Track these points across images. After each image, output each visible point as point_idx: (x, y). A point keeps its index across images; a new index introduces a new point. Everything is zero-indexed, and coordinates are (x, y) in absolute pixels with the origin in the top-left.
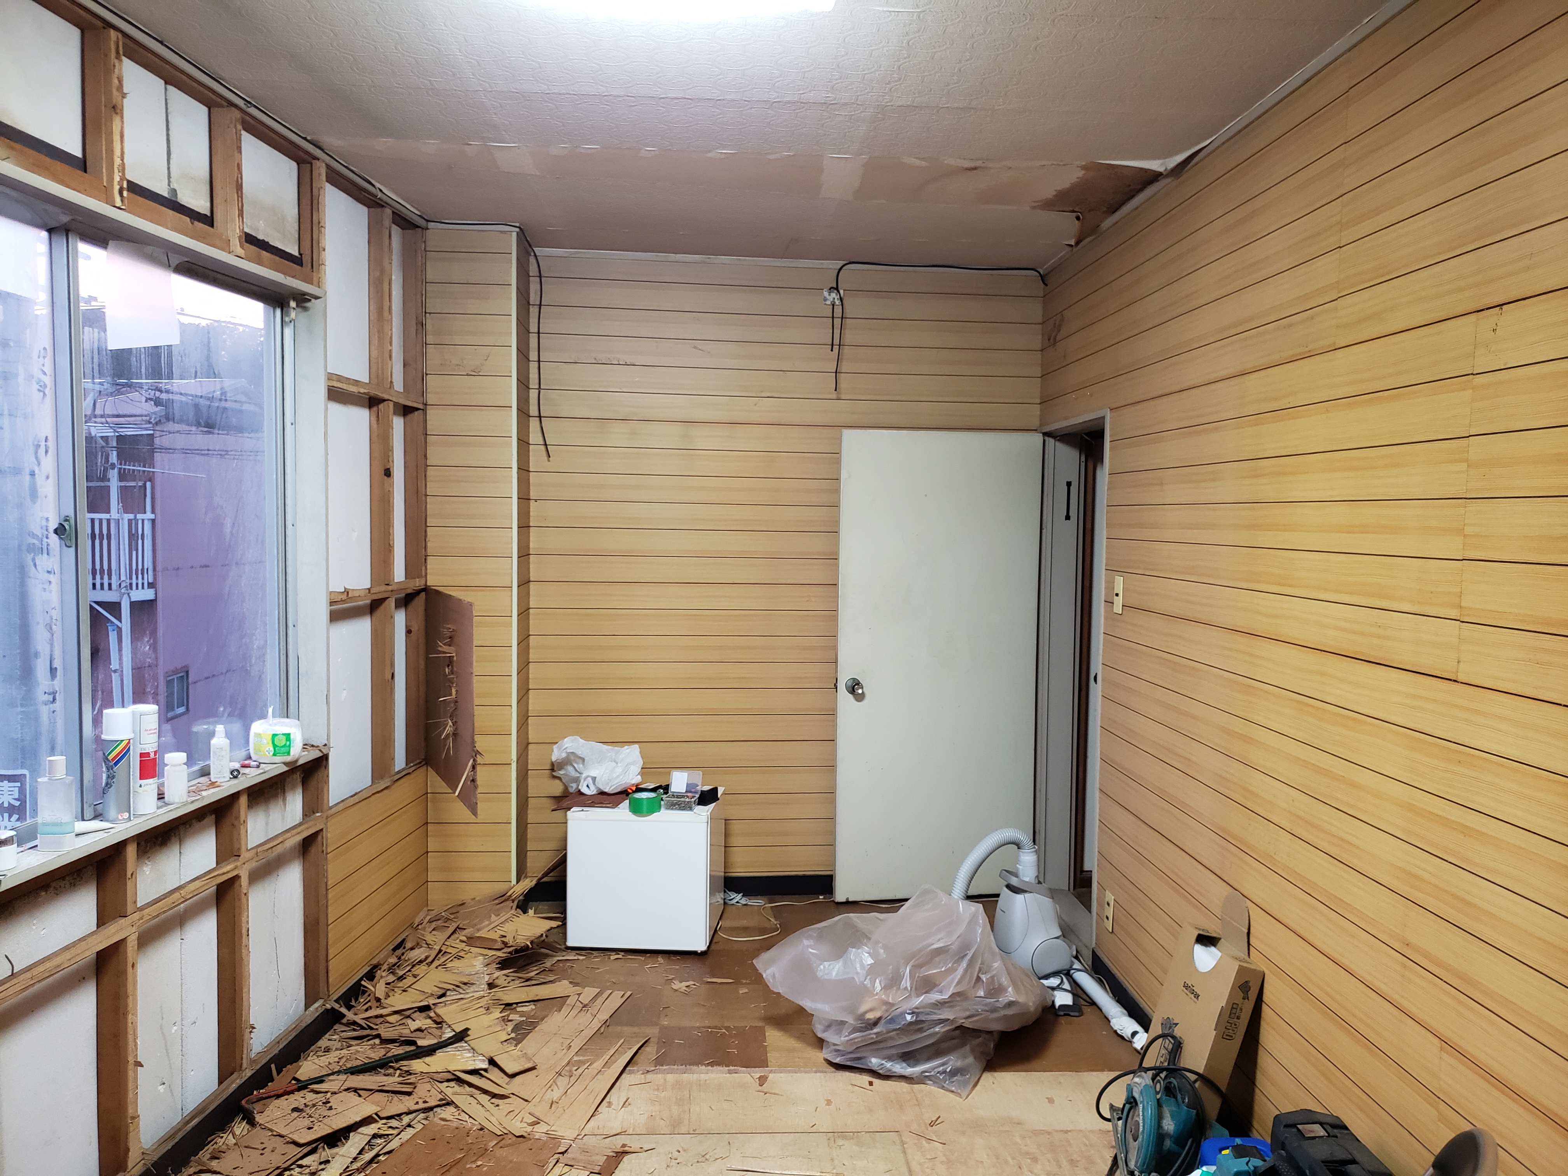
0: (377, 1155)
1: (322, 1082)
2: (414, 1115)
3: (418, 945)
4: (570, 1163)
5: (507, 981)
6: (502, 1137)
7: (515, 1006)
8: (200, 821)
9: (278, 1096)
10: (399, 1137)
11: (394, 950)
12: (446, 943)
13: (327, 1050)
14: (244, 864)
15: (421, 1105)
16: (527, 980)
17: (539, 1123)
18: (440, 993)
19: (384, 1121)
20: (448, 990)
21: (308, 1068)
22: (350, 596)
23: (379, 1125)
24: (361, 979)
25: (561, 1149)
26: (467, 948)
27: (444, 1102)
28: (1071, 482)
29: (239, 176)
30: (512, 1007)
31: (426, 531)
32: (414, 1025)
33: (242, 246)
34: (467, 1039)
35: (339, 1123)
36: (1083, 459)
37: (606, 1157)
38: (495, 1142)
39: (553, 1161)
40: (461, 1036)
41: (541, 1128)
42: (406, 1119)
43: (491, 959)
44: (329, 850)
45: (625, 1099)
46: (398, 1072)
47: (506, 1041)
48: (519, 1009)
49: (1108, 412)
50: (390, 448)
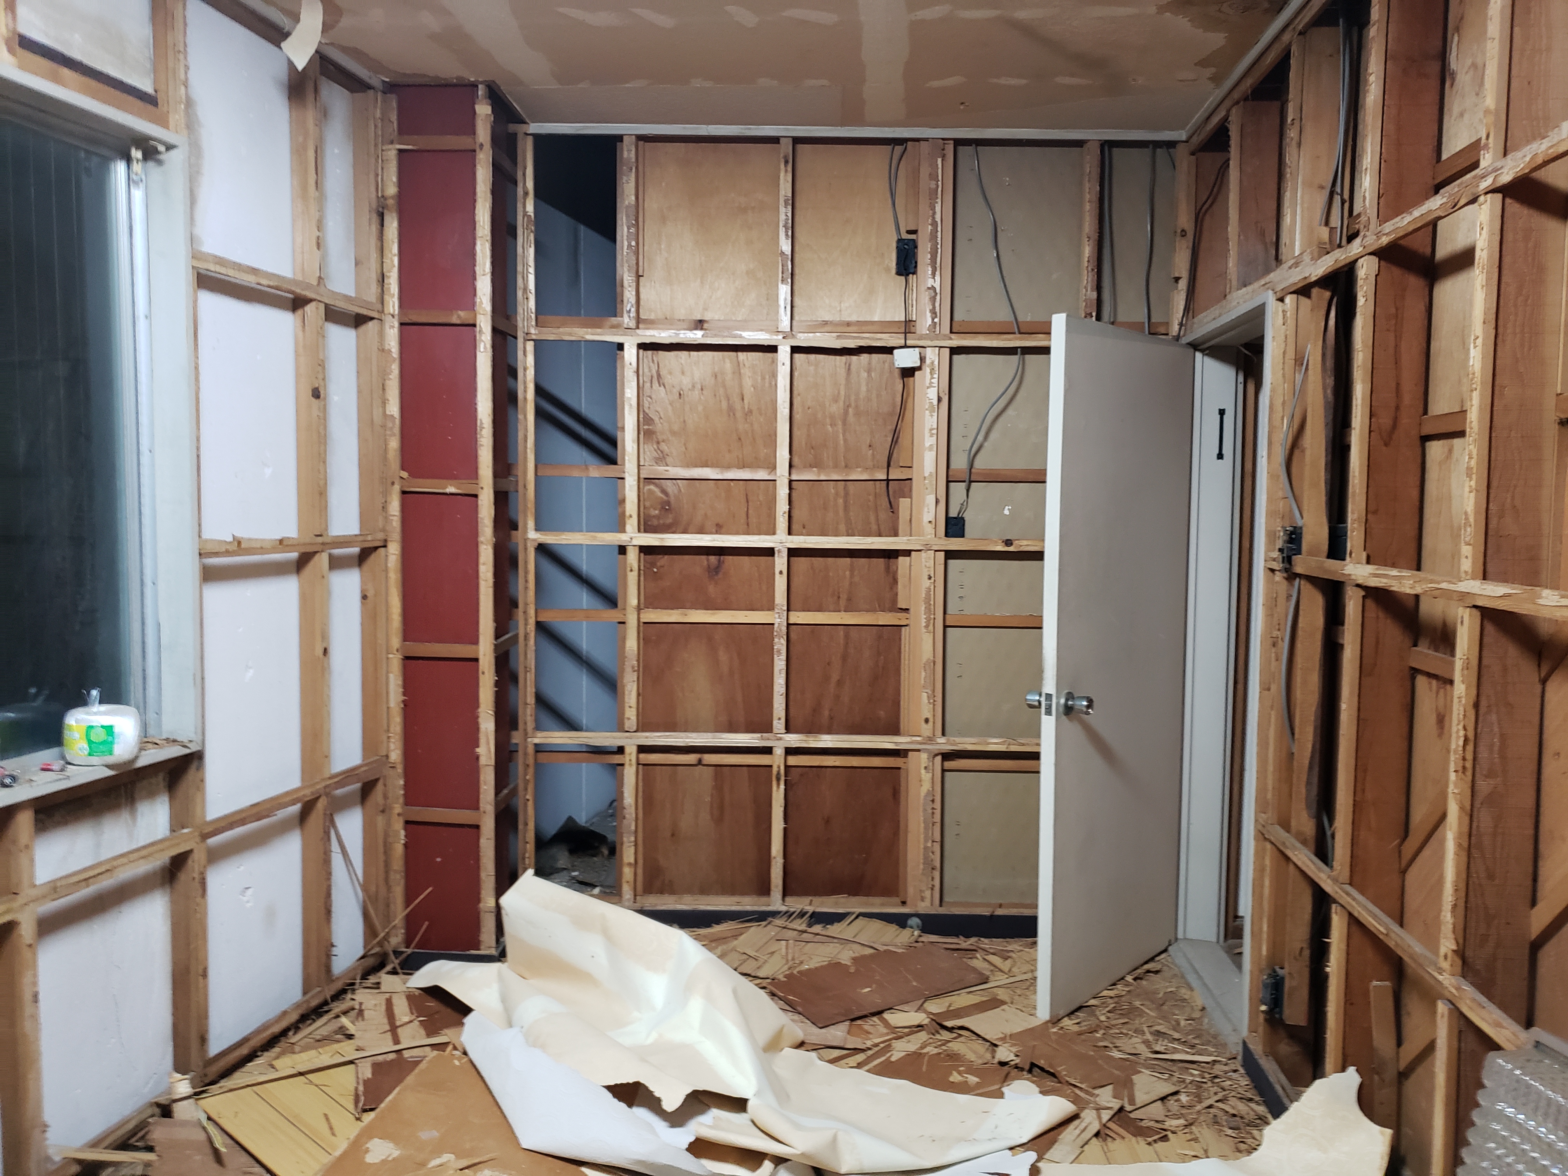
14: (27, 904)
22: (243, 546)
28: (1224, 410)
33: (11, 51)
36: (1241, 379)
49: (1270, 299)
50: (320, 363)
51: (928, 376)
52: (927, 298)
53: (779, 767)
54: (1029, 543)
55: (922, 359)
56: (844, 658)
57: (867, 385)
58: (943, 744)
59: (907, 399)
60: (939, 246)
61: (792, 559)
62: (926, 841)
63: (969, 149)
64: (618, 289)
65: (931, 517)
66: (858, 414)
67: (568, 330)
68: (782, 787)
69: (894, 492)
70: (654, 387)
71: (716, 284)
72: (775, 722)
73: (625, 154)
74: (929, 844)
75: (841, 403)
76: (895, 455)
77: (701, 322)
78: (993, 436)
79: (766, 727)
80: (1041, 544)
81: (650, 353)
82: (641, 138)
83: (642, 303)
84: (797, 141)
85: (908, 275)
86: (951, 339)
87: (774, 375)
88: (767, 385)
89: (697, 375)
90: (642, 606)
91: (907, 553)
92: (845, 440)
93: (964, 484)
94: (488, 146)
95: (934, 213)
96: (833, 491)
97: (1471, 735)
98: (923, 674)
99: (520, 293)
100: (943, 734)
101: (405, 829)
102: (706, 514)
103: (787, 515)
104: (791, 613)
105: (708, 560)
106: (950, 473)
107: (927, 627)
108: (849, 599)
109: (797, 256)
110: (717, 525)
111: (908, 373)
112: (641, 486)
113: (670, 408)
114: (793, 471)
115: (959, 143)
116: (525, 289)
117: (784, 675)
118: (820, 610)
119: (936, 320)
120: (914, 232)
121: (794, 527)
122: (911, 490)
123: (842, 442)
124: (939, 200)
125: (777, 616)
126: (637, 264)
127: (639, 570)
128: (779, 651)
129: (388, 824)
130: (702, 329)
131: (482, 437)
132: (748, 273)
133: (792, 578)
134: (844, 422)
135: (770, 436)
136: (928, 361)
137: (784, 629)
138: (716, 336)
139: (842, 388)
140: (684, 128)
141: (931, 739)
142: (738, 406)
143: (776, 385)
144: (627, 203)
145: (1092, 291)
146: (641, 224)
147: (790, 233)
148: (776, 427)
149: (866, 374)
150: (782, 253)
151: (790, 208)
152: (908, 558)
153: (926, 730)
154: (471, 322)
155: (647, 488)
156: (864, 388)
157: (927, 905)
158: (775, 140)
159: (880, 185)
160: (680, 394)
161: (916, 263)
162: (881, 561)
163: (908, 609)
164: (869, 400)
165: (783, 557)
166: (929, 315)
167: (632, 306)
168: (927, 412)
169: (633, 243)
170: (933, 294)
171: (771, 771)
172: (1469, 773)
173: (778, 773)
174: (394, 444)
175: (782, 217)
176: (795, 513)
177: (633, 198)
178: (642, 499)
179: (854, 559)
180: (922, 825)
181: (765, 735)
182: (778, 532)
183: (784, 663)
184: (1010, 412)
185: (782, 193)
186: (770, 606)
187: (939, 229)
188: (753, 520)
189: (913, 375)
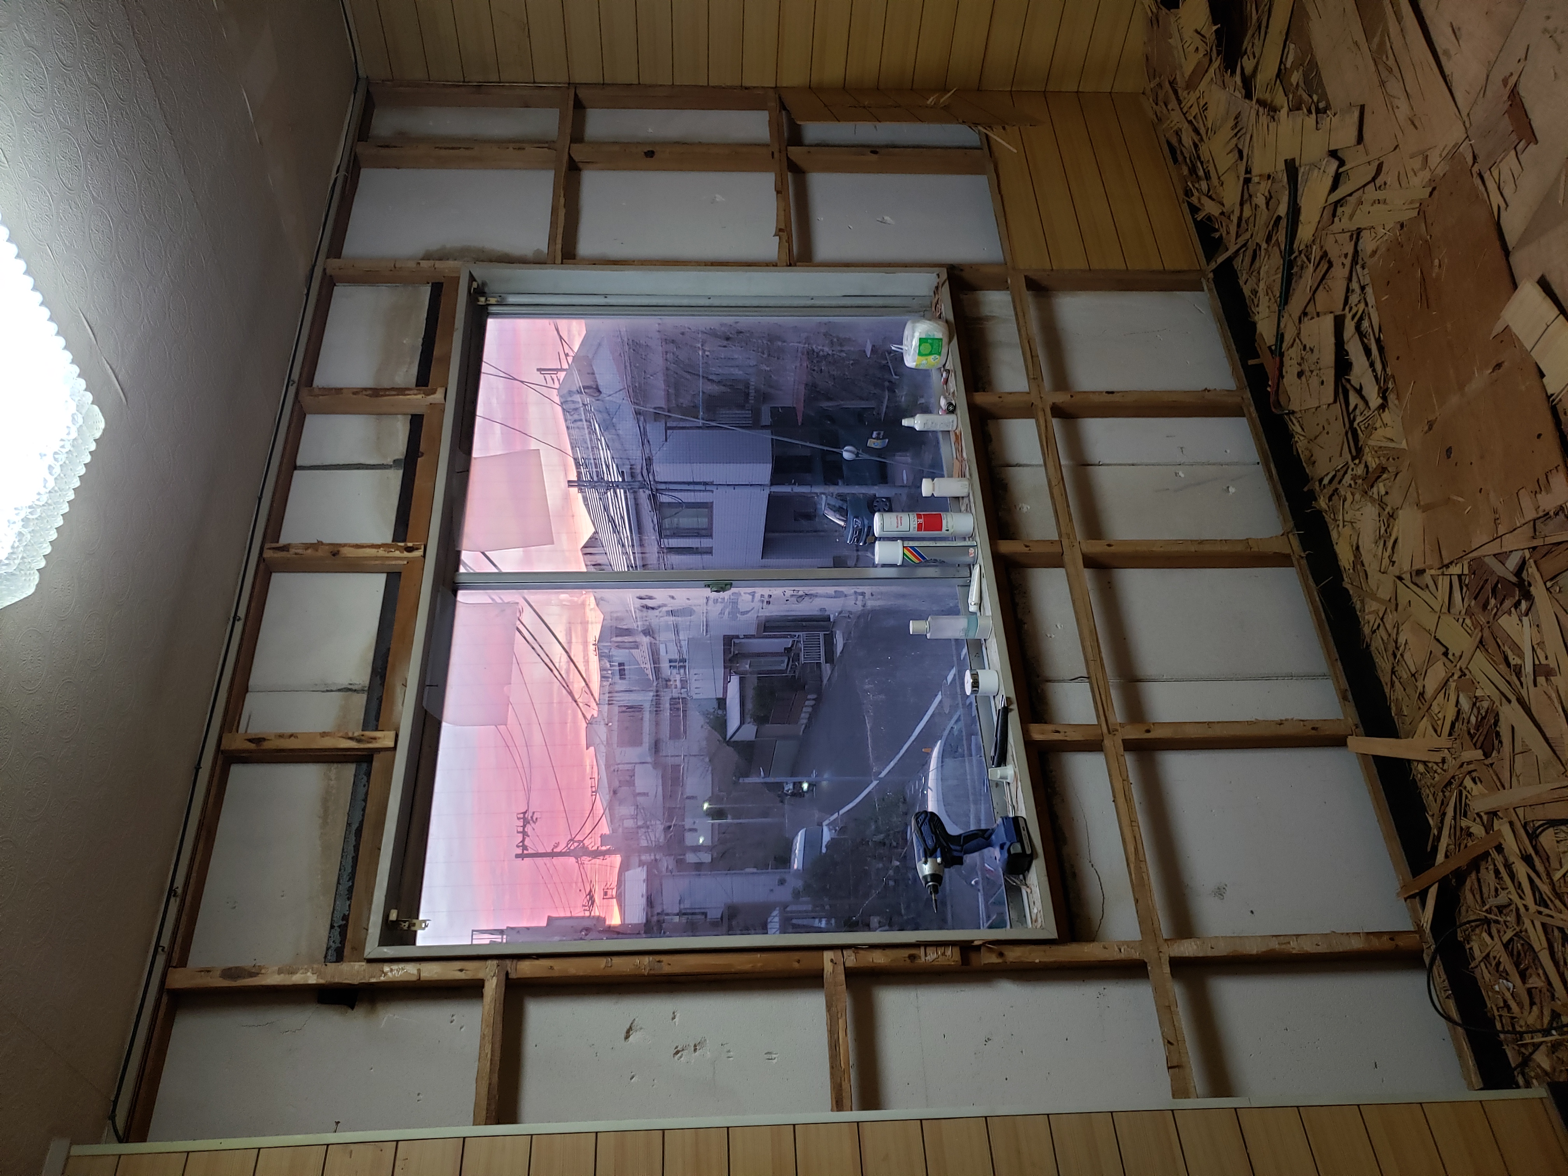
0: (1378, 341)
1: (1282, 335)
2: (1354, 274)
3: (1178, 133)
4: (1491, 164)
5: (1251, 57)
6: (1421, 212)
7: (1282, 67)
8: (991, 441)
9: (1281, 376)
10: (1370, 306)
11: (1175, 161)
12: (1185, 111)
13: (1255, 292)
14: (1041, 398)
15: (1348, 262)
16: (1259, 27)
17: (1427, 156)
18: (1237, 155)
19: (1347, 308)
20: (1236, 145)
21: (1265, 328)
22: (783, 227)
23: (1349, 316)
24: (1195, 220)
25: (1470, 160)
26: (1197, 93)
27: (1355, 237)
29: (364, 393)
30: (1283, 71)
31: (713, 87)
32: (1260, 200)
33: (434, 392)
34: (1297, 164)
35: (1328, 357)
37: (1506, 115)
38: (1423, 225)
39: (1478, 181)
40: (1291, 168)
41: (1434, 159)
42: (1355, 285)
43: (1218, 76)
44: (1048, 267)
45: (1450, 29)
46: (1303, 255)
47: (1317, 123)
48: (1288, 65)
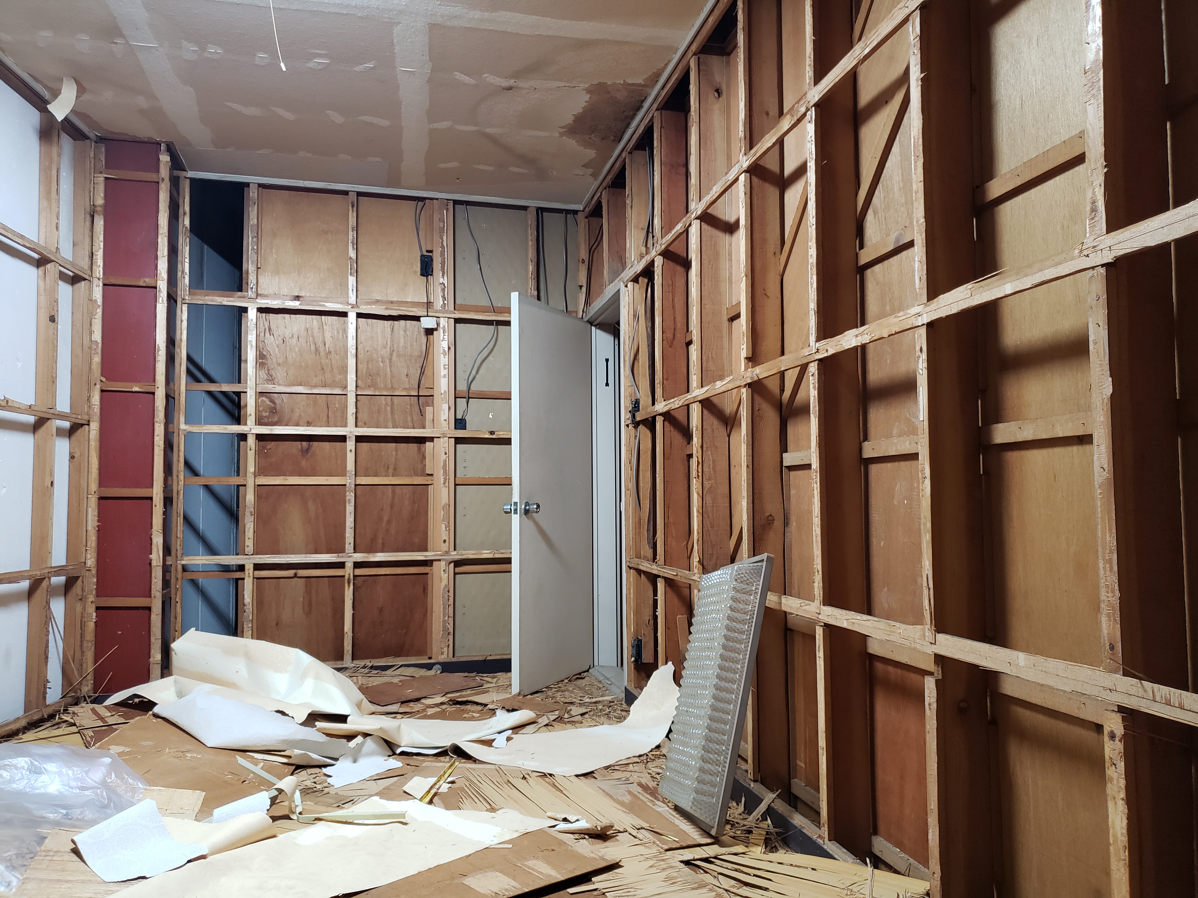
22: (9, 404)
28: (608, 359)
49: (622, 286)
50: (56, 300)
51: (442, 334)
52: (440, 290)
53: (349, 574)
54: (504, 433)
55: (438, 324)
56: (392, 507)
57: (404, 338)
58: (455, 555)
59: (429, 348)
60: (446, 260)
61: (359, 444)
62: (444, 617)
63: (463, 207)
64: (244, 276)
65: (446, 417)
66: (399, 356)
67: (210, 298)
68: (352, 587)
69: (423, 403)
70: (266, 336)
71: (308, 275)
72: (347, 546)
73: (251, 194)
74: (446, 618)
75: (389, 349)
76: (422, 381)
77: (298, 297)
78: (481, 372)
79: (341, 550)
80: (509, 433)
81: (264, 315)
82: (261, 186)
83: (259, 284)
84: (359, 194)
85: (427, 276)
86: (455, 313)
87: (345, 331)
88: (341, 336)
89: (295, 329)
90: (257, 474)
91: (431, 439)
92: (391, 371)
93: (465, 399)
94: (167, 180)
95: (443, 241)
96: (384, 402)
97: (700, 461)
98: (442, 512)
99: (179, 274)
100: (455, 550)
101: (96, 612)
102: (300, 415)
103: (354, 415)
104: (357, 478)
105: (301, 445)
106: (457, 392)
107: (444, 483)
108: (395, 469)
109: (359, 261)
110: (308, 422)
111: (429, 332)
112: (257, 398)
113: (277, 349)
114: (358, 389)
115: (456, 202)
116: (183, 272)
117: (353, 515)
118: (376, 475)
119: (445, 302)
120: (431, 251)
121: (359, 424)
122: (433, 403)
123: (389, 373)
124: (445, 234)
125: (348, 478)
126: (257, 260)
127: (255, 451)
128: (349, 500)
129: (84, 608)
130: (299, 300)
131: (159, 355)
132: (328, 269)
133: (357, 455)
134: (390, 360)
135: (342, 367)
136: (441, 326)
137: (353, 486)
138: (308, 305)
139: (389, 339)
140: (289, 182)
141: (447, 553)
142: (322, 349)
143: (347, 337)
144: (251, 223)
145: (534, 290)
146: (260, 237)
147: (355, 247)
148: (347, 363)
149: (403, 333)
150: (351, 258)
151: (355, 232)
152: (432, 443)
153: (444, 547)
154: (153, 285)
155: (261, 399)
156: (402, 341)
157: (445, 657)
158: (346, 193)
159: (410, 224)
160: (284, 341)
161: (432, 269)
162: (415, 446)
163: (432, 475)
164: (406, 348)
165: (352, 441)
166: (441, 299)
167: (254, 285)
168: (442, 355)
169: (255, 247)
170: (443, 287)
171: (344, 579)
172: (701, 478)
173: (349, 579)
174: (97, 359)
175: (351, 237)
176: (359, 415)
177: (256, 221)
178: (257, 405)
179: (398, 444)
180: (442, 607)
181: (340, 554)
182: (349, 425)
183: (353, 508)
184: (490, 358)
185: (350, 223)
186: (343, 473)
187: (446, 250)
188: (332, 419)
189: (432, 334)
